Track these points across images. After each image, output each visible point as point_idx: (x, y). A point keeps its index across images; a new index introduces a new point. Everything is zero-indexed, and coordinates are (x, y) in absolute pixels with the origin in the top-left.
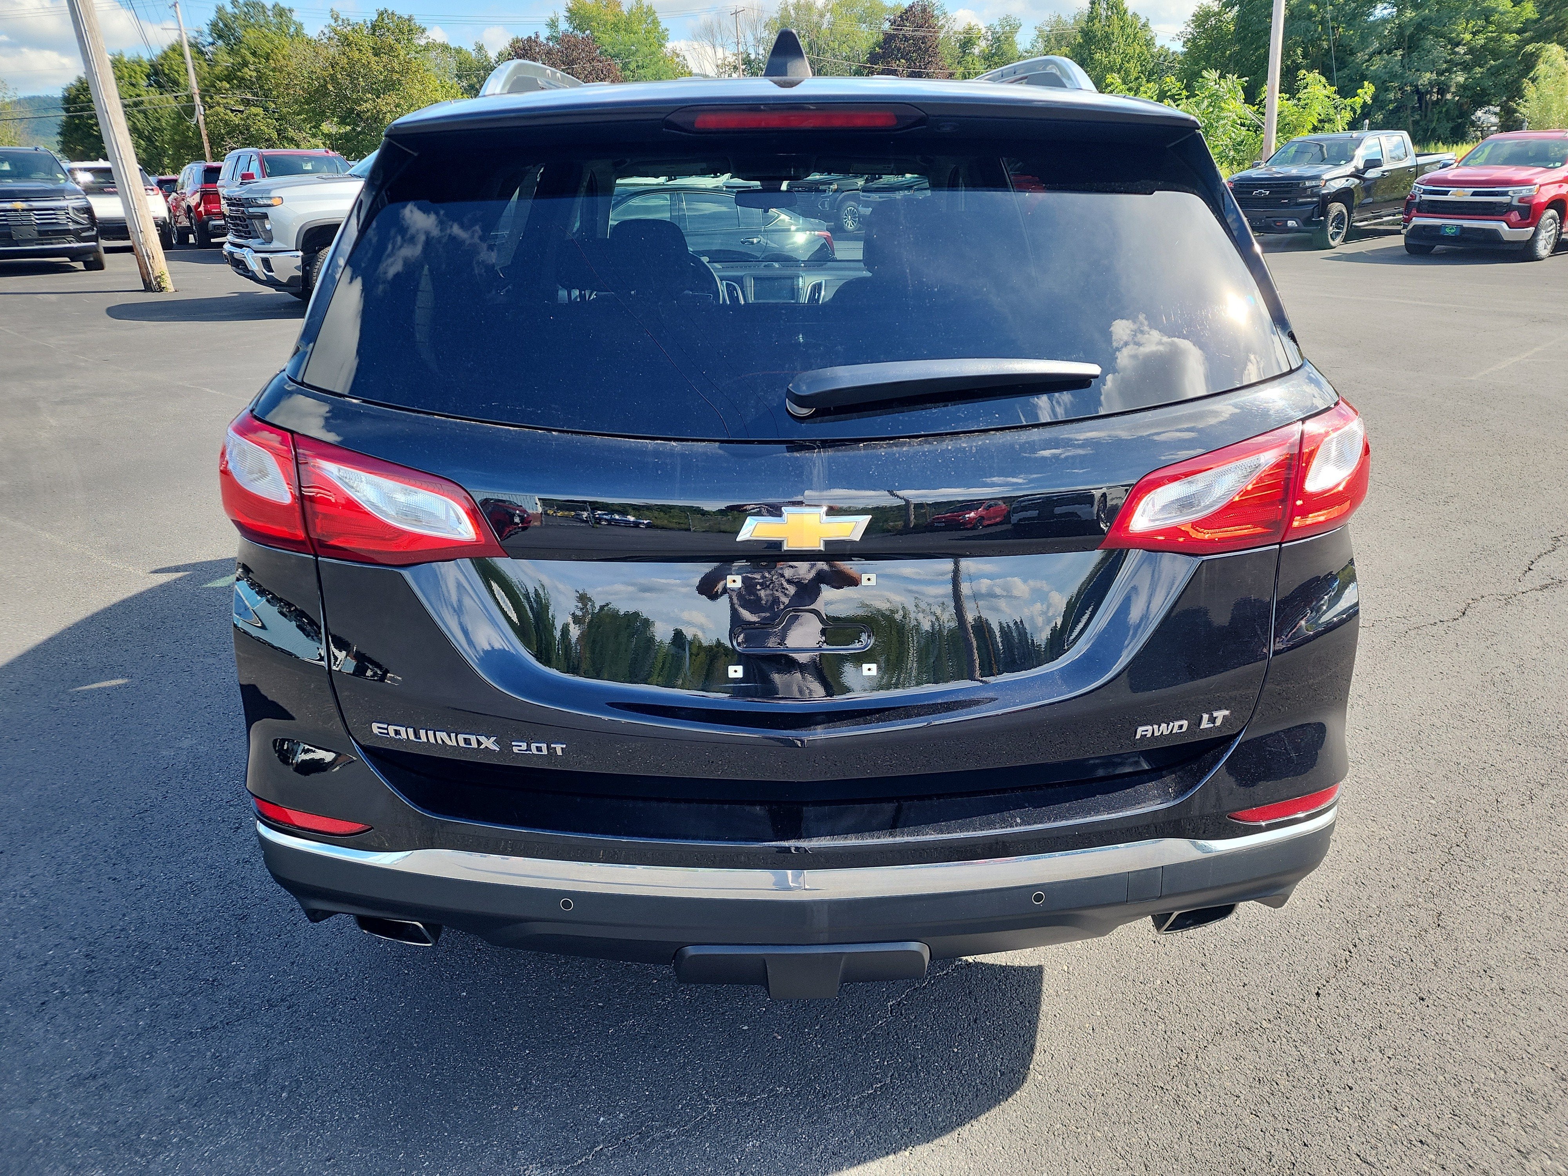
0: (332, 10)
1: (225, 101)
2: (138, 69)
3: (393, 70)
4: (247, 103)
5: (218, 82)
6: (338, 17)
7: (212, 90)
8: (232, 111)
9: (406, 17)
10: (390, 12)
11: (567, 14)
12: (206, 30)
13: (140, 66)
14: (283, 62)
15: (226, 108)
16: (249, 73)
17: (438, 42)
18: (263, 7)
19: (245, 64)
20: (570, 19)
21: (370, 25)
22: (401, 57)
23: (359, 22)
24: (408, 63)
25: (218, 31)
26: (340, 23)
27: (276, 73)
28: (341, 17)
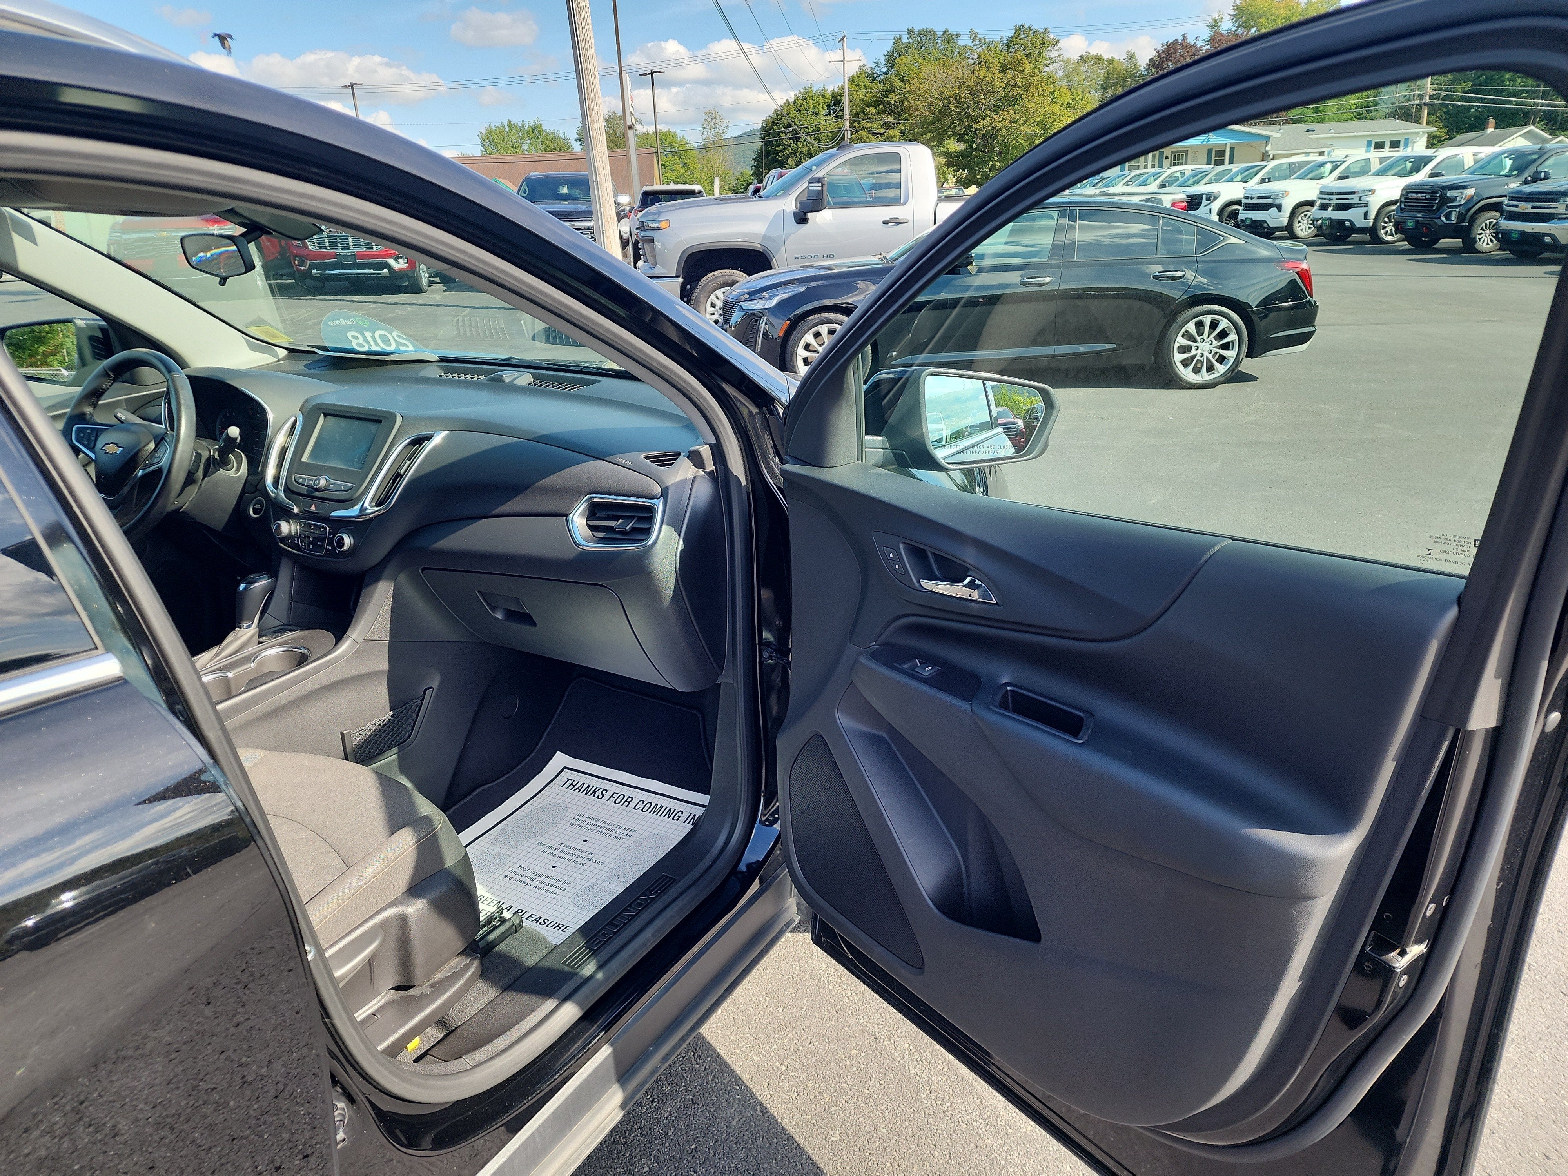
0: (972, 30)
1: (869, 125)
2: (821, 100)
3: (1015, 86)
4: (887, 126)
5: (867, 108)
6: (976, 36)
7: (861, 116)
8: (874, 134)
9: (1042, 30)
10: (1027, 27)
11: (1233, 12)
12: (883, 60)
13: (824, 97)
14: (917, 86)
15: (869, 132)
16: (893, 97)
17: (1091, 54)
18: (935, 34)
19: (893, 90)
20: (1235, 18)
21: (1005, 42)
22: (1026, 71)
23: (996, 40)
24: (1032, 76)
25: (891, 61)
26: (977, 42)
27: (910, 97)
28: (979, 36)
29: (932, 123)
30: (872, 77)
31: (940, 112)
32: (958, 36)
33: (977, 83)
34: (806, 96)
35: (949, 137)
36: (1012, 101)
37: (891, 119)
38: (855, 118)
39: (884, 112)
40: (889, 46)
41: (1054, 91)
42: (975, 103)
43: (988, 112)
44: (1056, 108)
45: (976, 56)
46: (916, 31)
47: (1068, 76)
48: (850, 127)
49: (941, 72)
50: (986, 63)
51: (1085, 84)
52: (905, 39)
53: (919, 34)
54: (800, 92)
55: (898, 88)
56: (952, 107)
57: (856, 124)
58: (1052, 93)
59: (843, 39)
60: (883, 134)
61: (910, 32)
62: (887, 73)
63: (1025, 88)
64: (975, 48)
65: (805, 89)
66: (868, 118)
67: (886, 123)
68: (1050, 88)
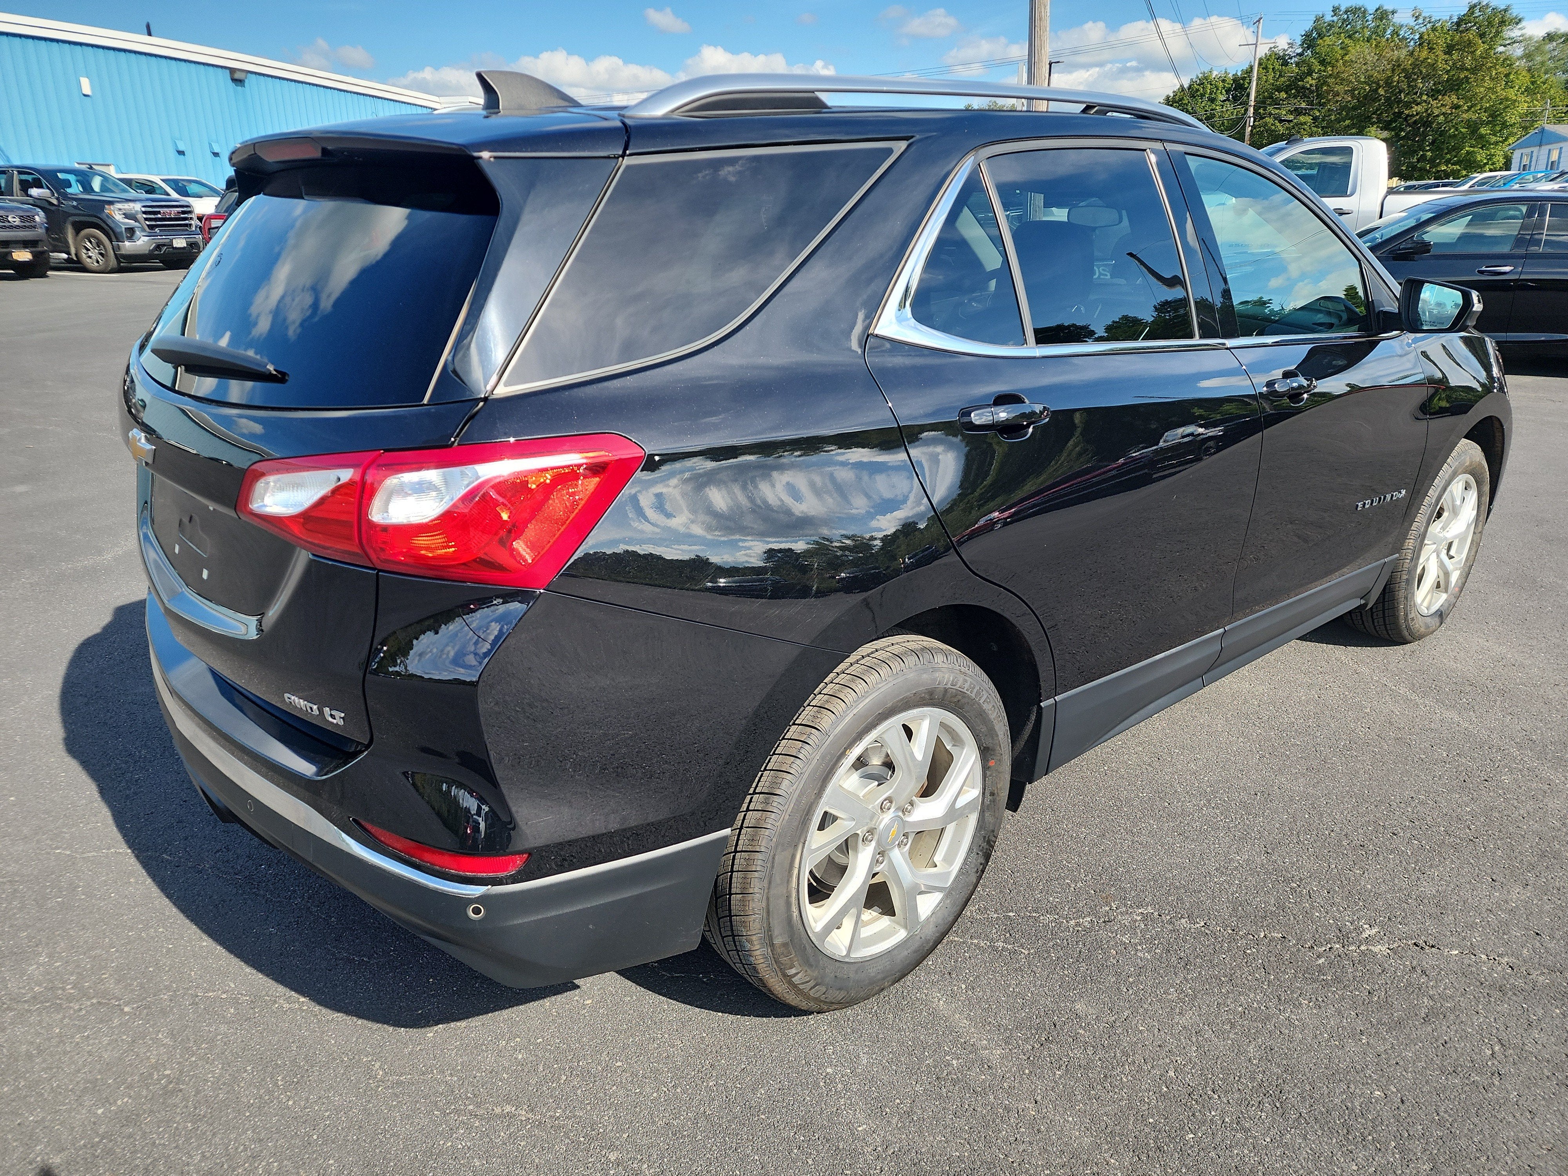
0: (1414, 7)
1: (1277, 111)
2: (1221, 85)
3: (1463, 68)
4: (1298, 112)
5: (1277, 93)
6: (1419, 15)
7: (1269, 101)
8: (1281, 121)
9: (1503, 7)
10: (1484, 4)
12: (1298, 41)
13: (1224, 81)
14: (1341, 69)
15: (1275, 119)
16: (1310, 81)
18: (1365, 12)
19: (1310, 73)
21: (1455, 20)
22: (1478, 53)
23: (1444, 18)
24: (1484, 58)
25: (1309, 41)
26: (1420, 21)
27: (1331, 81)
28: (1423, 15)
29: (1354, 108)
30: (1284, 60)
31: (1365, 97)
32: (1393, 12)
33: (1414, 65)
34: (1204, 80)
35: (1373, 124)
36: (1454, 85)
37: (1303, 105)
38: (1261, 103)
39: (1295, 97)
40: (1308, 25)
41: (1510, 73)
42: (1409, 86)
43: (1425, 97)
44: (1511, 93)
45: (1417, 36)
46: (1343, 9)
47: (1528, 56)
48: (1254, 113)
49: (1372, 54)
50: (1429, 44)
51: (1550, 64)
52: (1328, 18)
53: (1346, 12)
54: (1198, 77)
55: (1316, 71)
56: (1381, 91)
57: (1261, 111)
58: (1507, 76)
59: (1259, 21)
60: (1291, 121)
61: (1335, 10)
62: (1300, 55)
63: (1474, 70)
64: (1417, 27)
65: (1204, 73)
66: (1276, 105)
67: (1296, 109)
68: (1505, 70)
